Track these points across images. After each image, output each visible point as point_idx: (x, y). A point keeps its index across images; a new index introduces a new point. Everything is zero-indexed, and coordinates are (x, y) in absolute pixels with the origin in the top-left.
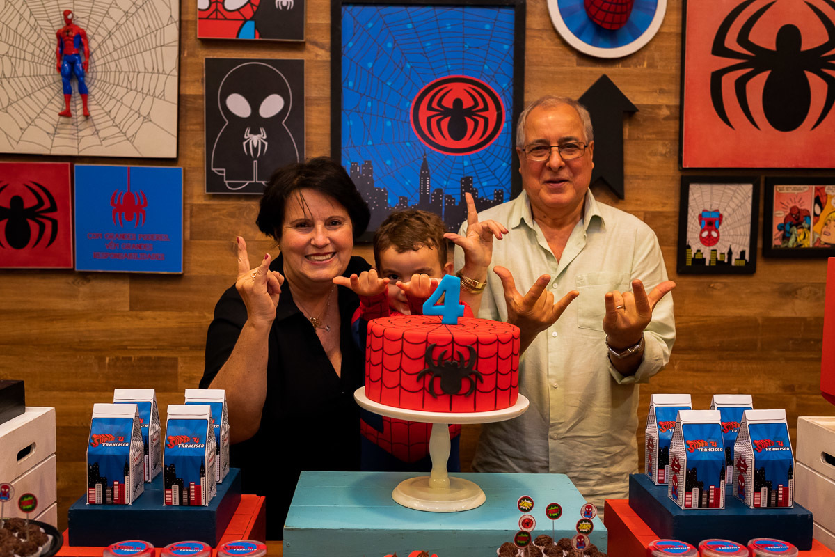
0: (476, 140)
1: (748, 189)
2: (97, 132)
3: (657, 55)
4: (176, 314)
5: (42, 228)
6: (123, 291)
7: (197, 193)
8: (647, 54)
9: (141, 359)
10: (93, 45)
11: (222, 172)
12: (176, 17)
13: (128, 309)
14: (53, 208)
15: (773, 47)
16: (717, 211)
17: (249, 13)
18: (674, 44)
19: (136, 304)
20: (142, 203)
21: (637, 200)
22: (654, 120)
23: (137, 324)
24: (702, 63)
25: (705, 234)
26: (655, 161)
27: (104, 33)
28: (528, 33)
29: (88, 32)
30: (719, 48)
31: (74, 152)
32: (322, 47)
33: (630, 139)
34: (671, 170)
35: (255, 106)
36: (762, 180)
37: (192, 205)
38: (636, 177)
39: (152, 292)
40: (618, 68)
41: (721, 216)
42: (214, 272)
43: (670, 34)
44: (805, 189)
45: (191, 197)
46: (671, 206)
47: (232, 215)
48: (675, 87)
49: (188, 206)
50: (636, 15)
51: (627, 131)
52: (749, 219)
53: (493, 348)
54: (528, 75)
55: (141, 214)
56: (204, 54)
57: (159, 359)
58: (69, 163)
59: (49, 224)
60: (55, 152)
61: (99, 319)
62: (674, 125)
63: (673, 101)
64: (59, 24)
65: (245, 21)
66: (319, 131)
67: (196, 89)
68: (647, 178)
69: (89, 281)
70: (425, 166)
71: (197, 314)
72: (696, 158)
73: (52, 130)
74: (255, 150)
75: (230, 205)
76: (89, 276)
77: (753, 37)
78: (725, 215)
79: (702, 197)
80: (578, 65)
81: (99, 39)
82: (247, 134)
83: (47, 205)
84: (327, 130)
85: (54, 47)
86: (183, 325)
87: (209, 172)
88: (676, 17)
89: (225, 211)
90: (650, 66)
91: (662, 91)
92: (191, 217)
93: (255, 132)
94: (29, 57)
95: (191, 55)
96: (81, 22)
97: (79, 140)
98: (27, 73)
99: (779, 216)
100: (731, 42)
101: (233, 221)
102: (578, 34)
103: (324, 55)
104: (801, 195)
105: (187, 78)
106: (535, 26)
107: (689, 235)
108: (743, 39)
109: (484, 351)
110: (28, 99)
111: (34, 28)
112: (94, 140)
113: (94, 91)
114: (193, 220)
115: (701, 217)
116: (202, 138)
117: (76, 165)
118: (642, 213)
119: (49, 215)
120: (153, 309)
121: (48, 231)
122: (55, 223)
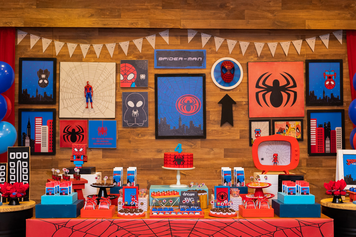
0: (193, 111)
1: (268, 123)
2: (94, 112)
3: (241, 88)
4: (114, 159)
5: (80, 137)
6: (100, 153)
7: (120, 127)
8: (239, 88)
9: (105, 171)
10: (93, 89)
11: (127, 121)
12: (115, 82)
13: (102, 158)
14: (83, 132)
15: (272, 85)
16: (259, 129)
17: (134, 81)
18: (246, 85)
19: (104, 157)
20: (106, 130)
21: (238, 126)
22: (241, 105)
23: (104, 162)
24: (253, 90)
25: (257, 135)
26: (242, 116)
27: (97, 87)
28: (206, 83)
29: (92, 86)
30: (257, 86)
31: (89, 117)
32: (152, 88)
33: (235, 110)
34: (247, 119)
35: (135, 104)
36: (271, 121)
37: (119, 130)
38: (237, 120)
39: (108, 154)
40: (231, 92)
41: (261, 130)
42: (124, 148)
43: (245, 82)
44: (283, 122)
45: (119, 128)
46: (247, 128)
47: (129, 133)
48: (246, 96)
49: (118, 130)
50: (235, 78)
51: (234, 108)
52: (268, 131)
53: (187, 156)
54: (207, 94)
55: (106, 133)
56: (122, 91)
57: (110, 171)
58: (87, 120)
59: (82, 136)
60: (83, 117)
61: (94, 161)
62: (247, 106)
63: (246, 100)
64: (85, 85)
65: (133, 82)
66: (152, 110)
67: (120, 100)
68: (240, 120)
69: (91, 151)
70: (180, 119)
71: (120, 159)
72: (253, 115)
73: (83, 112)
74: (135, 115)
75: (129, 130)
76: (92, 149)
77: (266, 83)
78: (262, 130)
79: (255, 125)
80: (220, 91)
81: (95, 88)
82: (133, 111)
83: (81, 131)
84: (154, 110)
85: (84, 90)
86: (116, 162)
87: (123, 122)
88: (246, 78)
89: (127, 132)
90: (239, 91)
91: (243, 98)
92: (118, 133)
93: (135, 111)
94: (77, 93)
95: (118, 91)
96: (90, 84)
97: (90, 114)
98: (77, 97)
99: (277, 130)
100: (261, 84)
101: (129, 134)
102: (220, 83)
103: (153, 90)
104: (283, 124)
105: (117, 97)
106: (208, 81)
107: (252, 136)
108: (264, 83)
109: (185, 157)
110: (77, 104)
111: (78, 86)
112: (94, 114)
113: (93, 101)
114: (119, 134)
115: (255, 131)
116: (121, 113)
117: (89, 120)
118: (239, 130)
119: (82, 133)
120: (108, 158)
121: (81, 138)
122: (83, 136)
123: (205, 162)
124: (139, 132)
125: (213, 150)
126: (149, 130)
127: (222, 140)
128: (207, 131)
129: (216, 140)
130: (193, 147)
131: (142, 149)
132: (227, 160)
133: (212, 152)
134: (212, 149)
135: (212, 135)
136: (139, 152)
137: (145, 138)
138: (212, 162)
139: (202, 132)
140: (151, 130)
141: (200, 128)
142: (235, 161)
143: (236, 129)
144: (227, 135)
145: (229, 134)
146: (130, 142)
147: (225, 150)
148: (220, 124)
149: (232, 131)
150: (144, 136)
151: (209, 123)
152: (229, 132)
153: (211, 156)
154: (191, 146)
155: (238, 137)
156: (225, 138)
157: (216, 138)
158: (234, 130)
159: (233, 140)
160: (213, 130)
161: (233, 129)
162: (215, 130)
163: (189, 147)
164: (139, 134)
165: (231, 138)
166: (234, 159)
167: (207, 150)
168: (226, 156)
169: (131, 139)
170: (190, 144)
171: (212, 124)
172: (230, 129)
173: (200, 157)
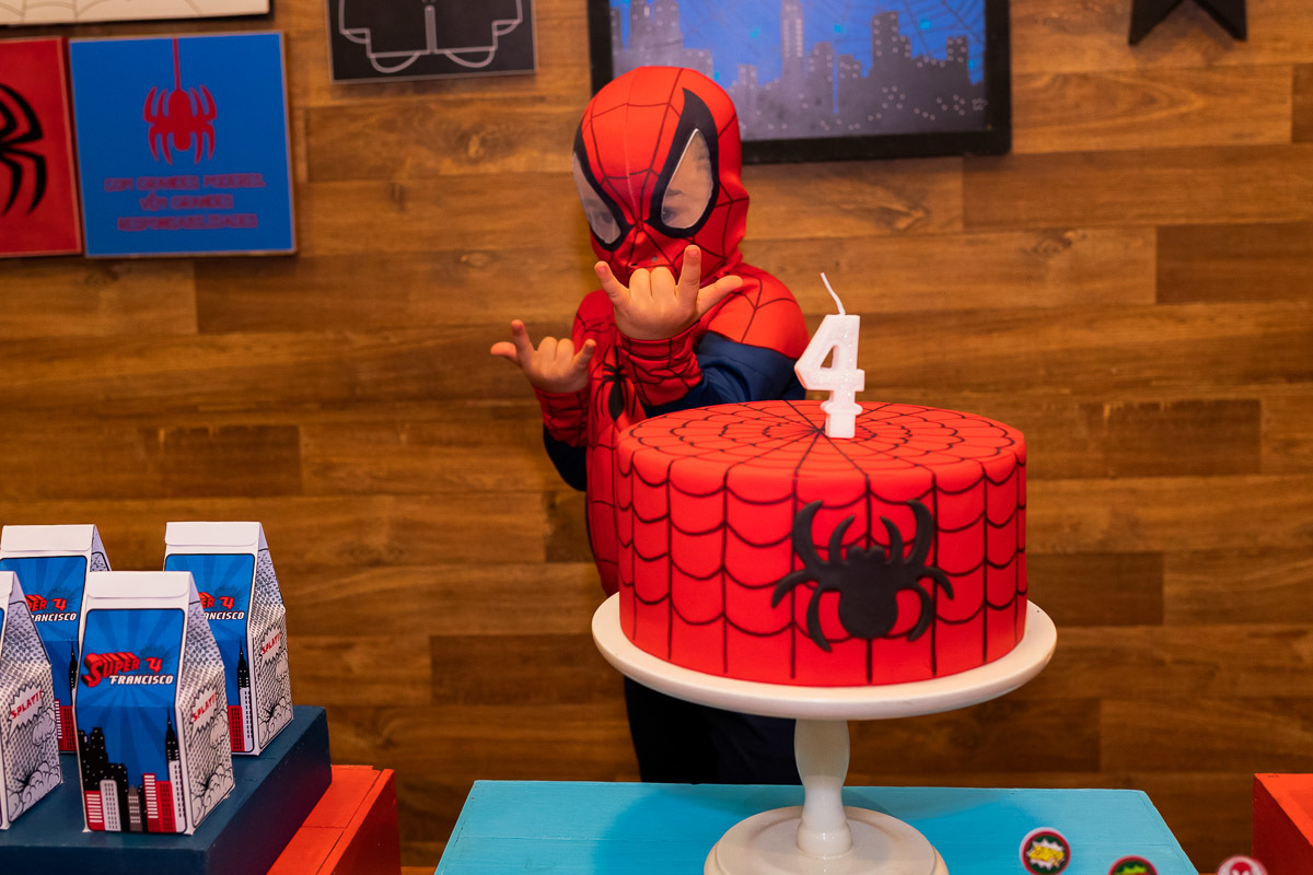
4: (289, 337)
5: (17, 174)
6: (181, 292)
7: (316, 84)
9: (226, 431)
11: (362, 36)
13: (193, 329)
14: (35, 133)
19: (211, 321)
20: (206, 111)
23: (215, 360)
31: (67, 17)
37: (308, 111)
39: (242, 298)
42: (360, 247)
45: (306, 92)
47: (389, 126)
49: (299, 114)
55: (205, 135)
57: (262, 430)
58: (58, 39)
60: (32, 17)
61: (140, 353)
69: (115, 277)
71: (330, 335)
75: (384, 105)
76: (117, 268)
86: (304, 358)
87: (338, 40)
89: (373, 120)
92: (308, 133)
101: (392, 137)
114: (312, 141)
117: (73, 41)
119: (28, 147)
120: (244, 328)
121: (29, 180)
122: (40, 163)
123: (1003, 344)
124: (464, 117)
125: (1068, 243)
126: (542, 99)
127: (1146, 157)
128: (1018, 90)
129: (1089, 158)
130: (902, 224)
131: (494, 256)
132: (1182, 320)
133: (1058, 262)
134: (1058, 236)
135: (1061, 121)
136: (474, 275)
137: (518, 162)
138: (1055, 339)
139: (979, 104)
140: (560, 100)
141: (957, 67)
142: (1247, 328)
143: (1260, 59)
144: (1183, 118)
145: (1199, 103)
146: (398, 197)
147: (1170, 239)
148: (1125, 27)
149: (1230, 80)
150: (509, 145)
151: (1031, 20)
152: (1204, 90)
153: (1049, 295)
154: (887, 216)
155: (1280, 132)
156: (1173, 139)
157: (1092, 144)
158: (1249, 70)
159: (1234, 156)
160: (1066, 79)
161: (1233, 59)
162: (1084, 77)
163: (866, 228)
164: (463, 139)
165: (1219, 136)
166: (1243, 307)
167: (1015, 243)
168: (1171, 288)
169: (403, 179)
170: (877, 197)
171: (1060, 26)
172: (1209, 67)
173: (955, 304)
